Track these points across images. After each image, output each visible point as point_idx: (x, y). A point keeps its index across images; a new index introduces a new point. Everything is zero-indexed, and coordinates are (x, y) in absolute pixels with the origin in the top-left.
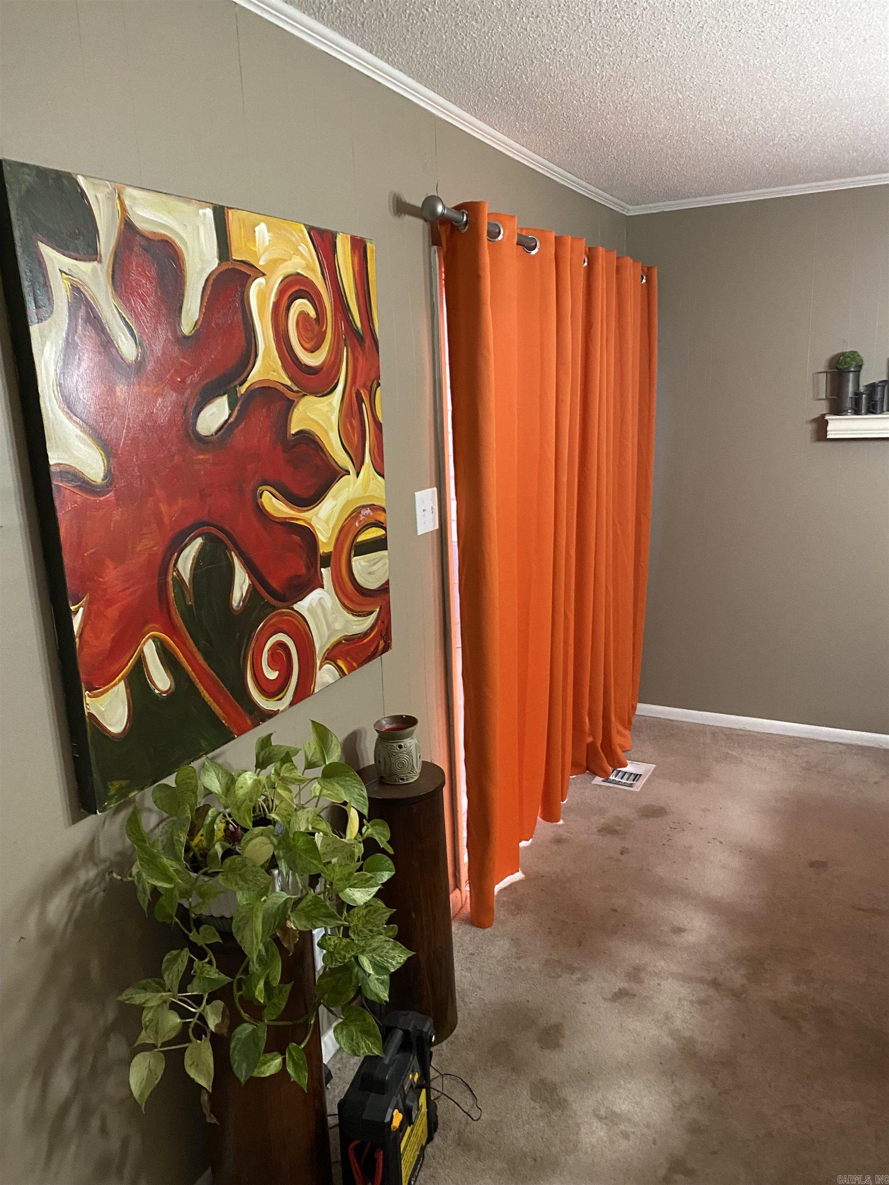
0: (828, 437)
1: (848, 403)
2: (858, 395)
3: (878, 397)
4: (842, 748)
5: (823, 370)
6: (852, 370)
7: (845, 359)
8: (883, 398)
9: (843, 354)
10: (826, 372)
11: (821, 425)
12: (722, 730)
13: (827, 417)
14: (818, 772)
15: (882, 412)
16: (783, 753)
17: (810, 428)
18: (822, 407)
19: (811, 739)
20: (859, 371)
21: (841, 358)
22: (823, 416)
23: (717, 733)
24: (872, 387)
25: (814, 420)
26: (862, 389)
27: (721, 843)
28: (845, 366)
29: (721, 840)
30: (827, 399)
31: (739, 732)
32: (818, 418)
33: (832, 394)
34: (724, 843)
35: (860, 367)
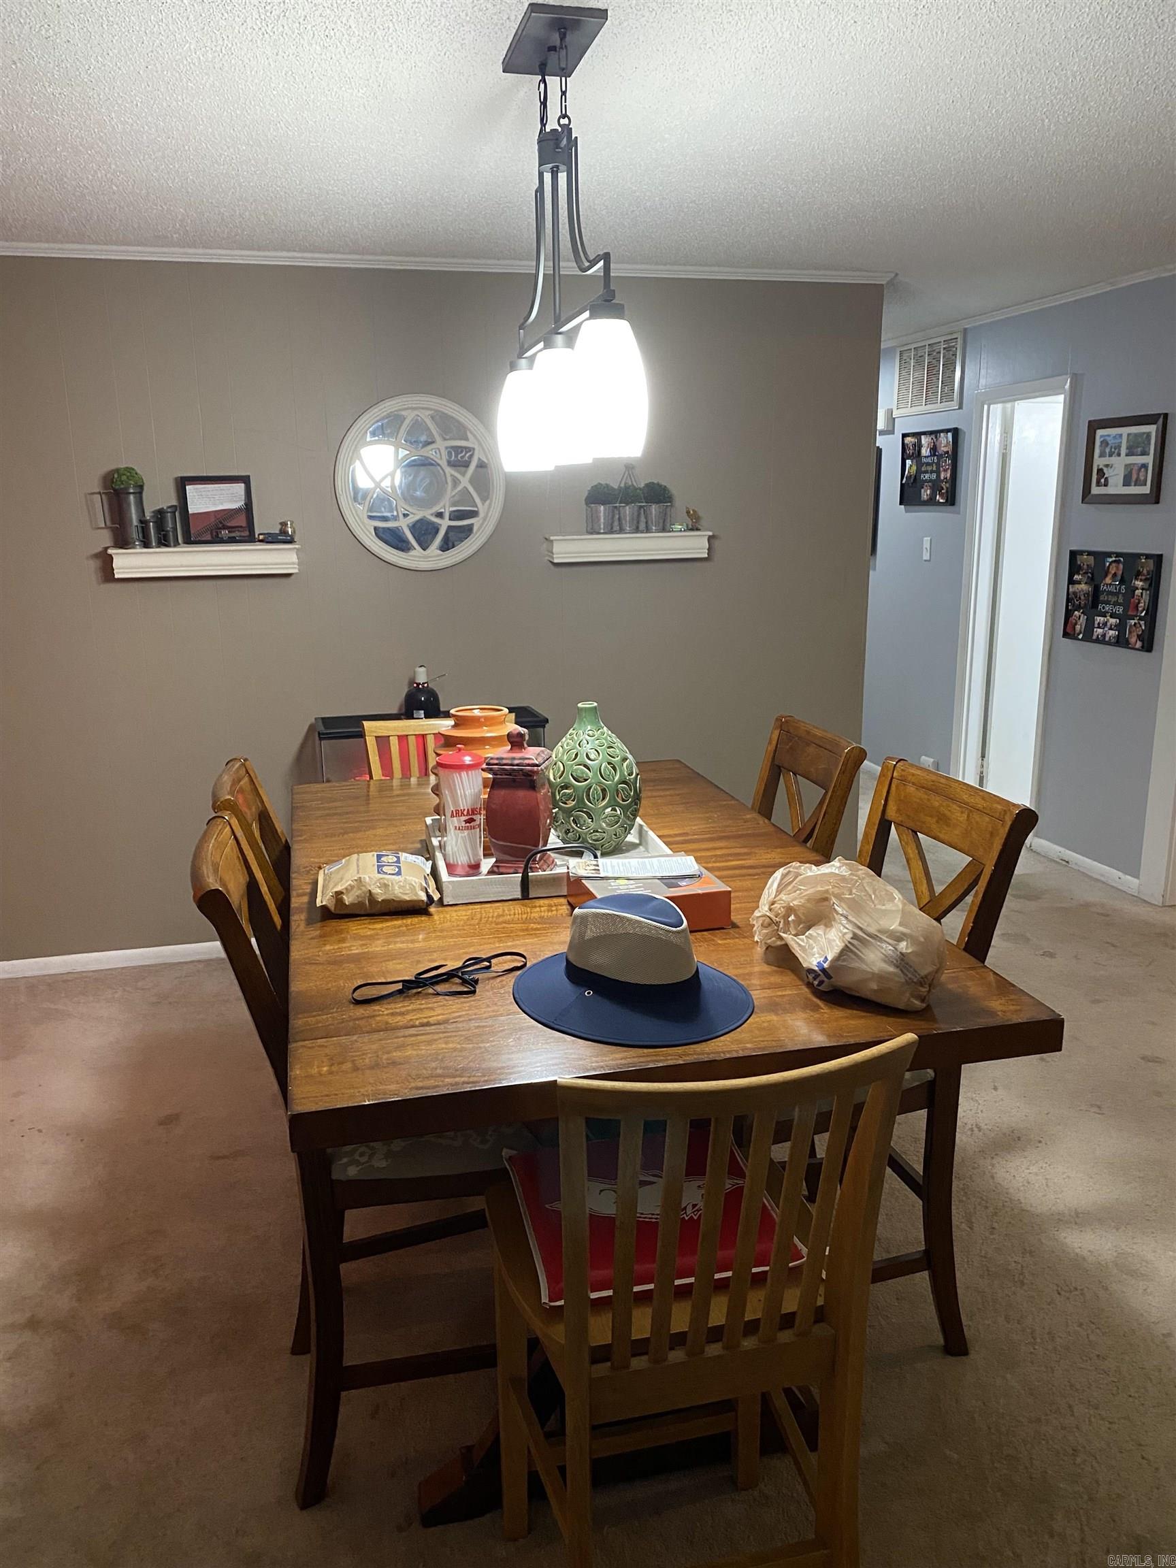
0: (116, 576)
1: (134, 534)
2: (143, 522)
3: (170, 525)
4: (200, 966)
5: (98, 491)
6: (132, 491)
7: (120, 476)
8: (175, 529)
9: (117, 470)
10: (100, 493)
11: (106, 562)
12: (41, 979)
13: (110, 551)
14: (170, 1003)
15: (176, 544)
16: (124, 990)
17: (93, 565)
18: (104, 538)
19: (161, 964)
20: (141, 493)
21: (116, 476)
22: (106, 549)
23: (33, 986)
24: (160, 515)
25: (96, 556)
26: (148, 516)
27: (40, 1131)
28: (122, 486)
29: (40, 1128)
30: (106, 527)
31: (65, 977)
32: (100, 553)
33: (113, 522)
34: (44, 1131)
35: (141, 488)
